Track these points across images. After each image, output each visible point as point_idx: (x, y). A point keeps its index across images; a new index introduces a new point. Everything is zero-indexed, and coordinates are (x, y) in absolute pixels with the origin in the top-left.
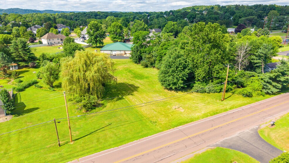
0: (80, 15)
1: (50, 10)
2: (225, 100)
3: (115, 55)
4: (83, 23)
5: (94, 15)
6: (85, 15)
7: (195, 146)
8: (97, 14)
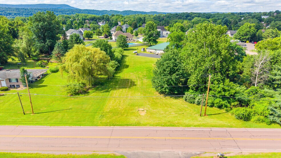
0: (172, 15)
1: (154, 12)
2: (206, 116)
3: (158, 54)
4: (166, 23)
5: (185, 16)
6: (176, 16)
7: (104, 147)
8: (189, 15)
